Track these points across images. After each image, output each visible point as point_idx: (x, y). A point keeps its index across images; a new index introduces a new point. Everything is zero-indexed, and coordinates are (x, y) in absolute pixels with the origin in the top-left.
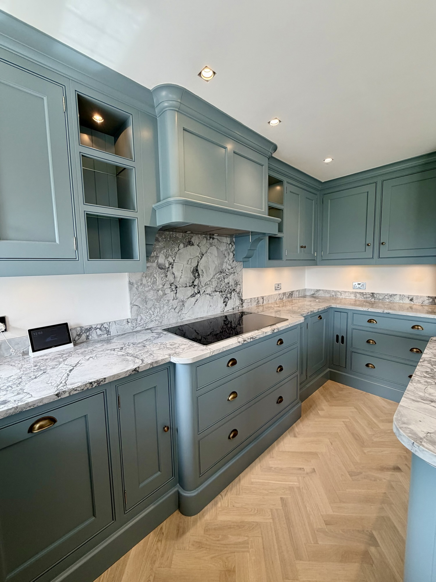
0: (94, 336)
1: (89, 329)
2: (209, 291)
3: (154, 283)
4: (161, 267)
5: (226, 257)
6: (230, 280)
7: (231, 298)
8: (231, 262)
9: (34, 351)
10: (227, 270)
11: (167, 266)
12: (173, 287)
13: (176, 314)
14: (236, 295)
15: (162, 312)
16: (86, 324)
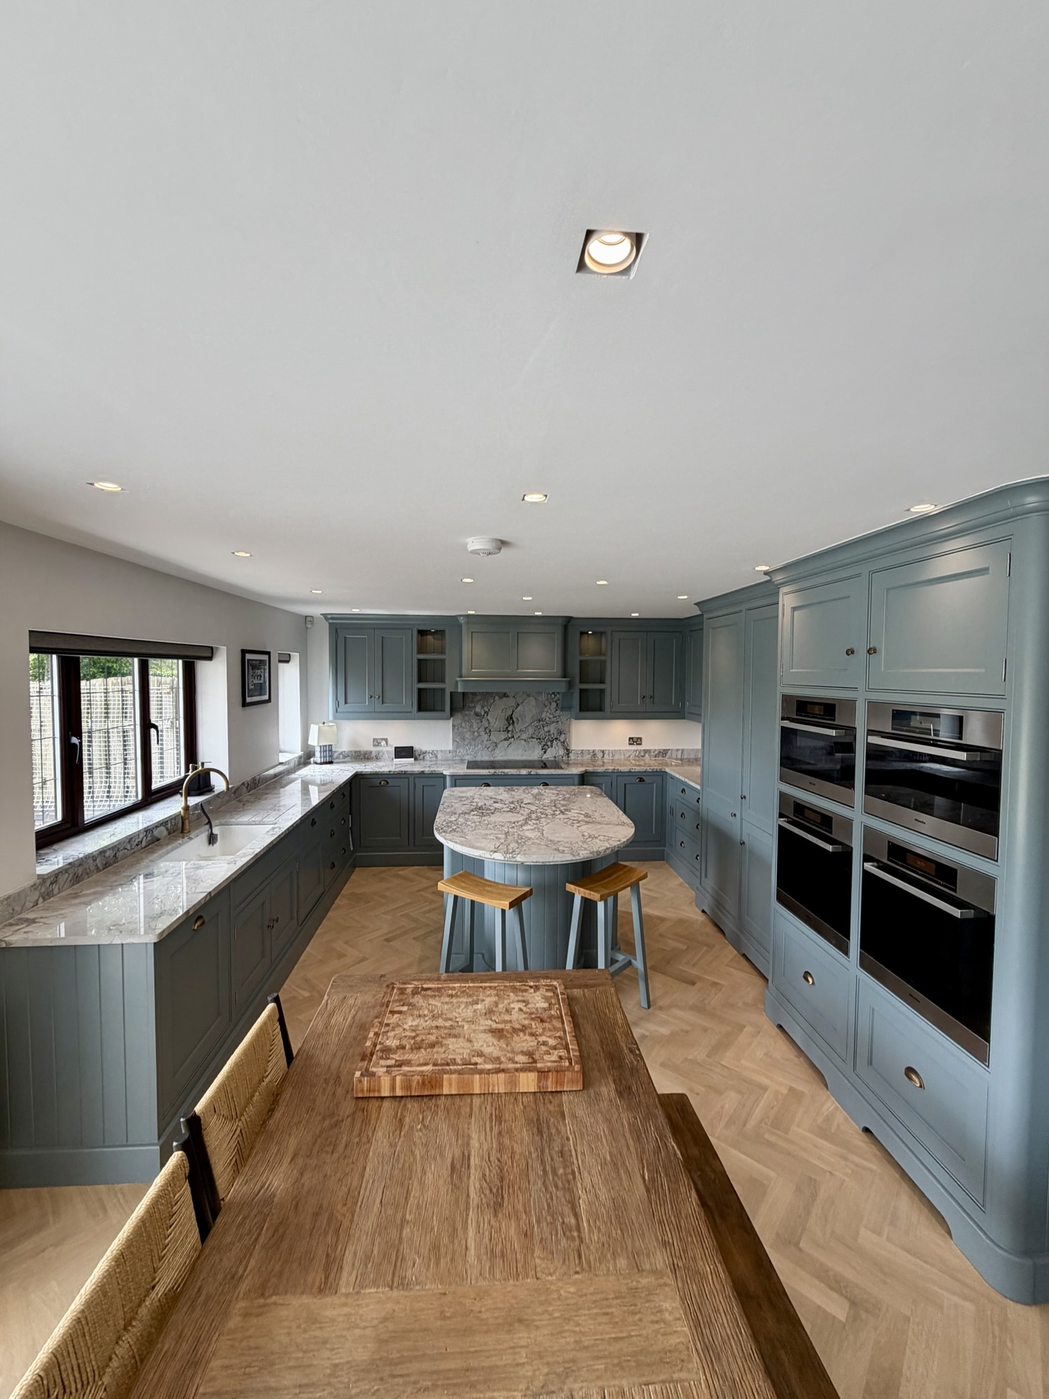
0: (427, 757)
1: (425, 753)
2: (524, 736)
3: (471, 726)
4: (477, 714)
5: (546, 706)
6: (552, 728)
7: (552, 746)
8: (553, 711)
9: (396, 758)
10: (547, 719)
11: (483, 714)
12: (487, 731)
13: (489, 753)
14: (559, 744)
15: (476, 749)
16: (424, 749)
